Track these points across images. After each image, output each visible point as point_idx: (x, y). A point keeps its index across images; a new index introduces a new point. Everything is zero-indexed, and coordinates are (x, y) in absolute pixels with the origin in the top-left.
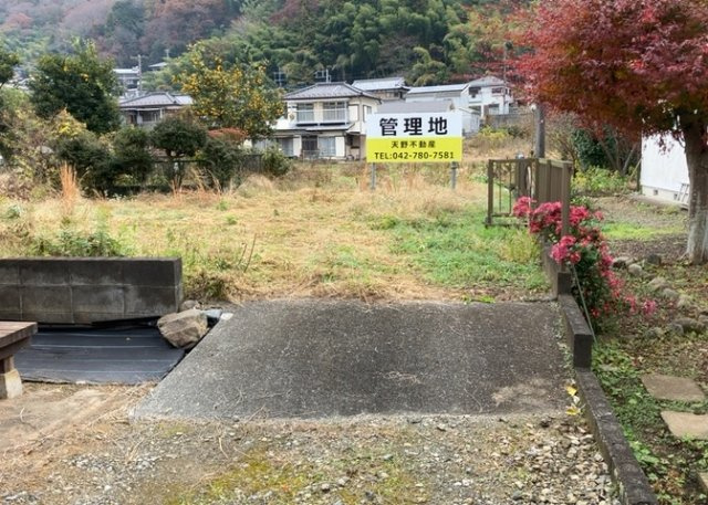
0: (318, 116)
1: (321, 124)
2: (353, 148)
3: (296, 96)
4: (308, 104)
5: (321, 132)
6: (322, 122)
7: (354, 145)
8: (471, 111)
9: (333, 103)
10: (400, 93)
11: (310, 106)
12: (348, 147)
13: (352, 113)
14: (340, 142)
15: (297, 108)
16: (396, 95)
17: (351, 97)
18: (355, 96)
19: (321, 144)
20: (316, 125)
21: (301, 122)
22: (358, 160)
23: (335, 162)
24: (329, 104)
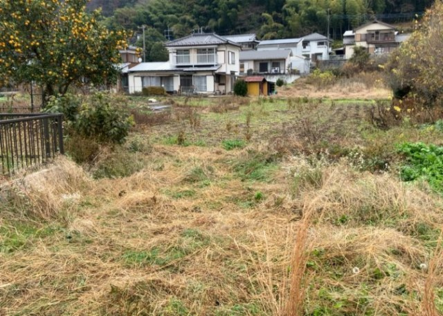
0: (193, 59)
1: (195, 66)
2: (220, 84)
3: (176, 44)
4: (185, 50)
5: (195, 72)
6: (196, 64)
7: (221, 82)
8: (304, 57)
9: (205, 50)
10: (252, 45)
11: (187, 51)
12: (216, 84)
13: (220, 57)
14: (210, 80)
15: (177, 53)
16: (250, 46)
17: (219, 45)
18: (222, 44)
19: (195, 82)
20: (192, 66)
21: (179, 64)
22: (224, 94)
23: (206, 96)
24: (201, 50)
